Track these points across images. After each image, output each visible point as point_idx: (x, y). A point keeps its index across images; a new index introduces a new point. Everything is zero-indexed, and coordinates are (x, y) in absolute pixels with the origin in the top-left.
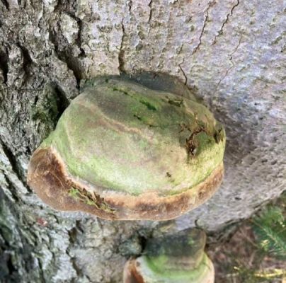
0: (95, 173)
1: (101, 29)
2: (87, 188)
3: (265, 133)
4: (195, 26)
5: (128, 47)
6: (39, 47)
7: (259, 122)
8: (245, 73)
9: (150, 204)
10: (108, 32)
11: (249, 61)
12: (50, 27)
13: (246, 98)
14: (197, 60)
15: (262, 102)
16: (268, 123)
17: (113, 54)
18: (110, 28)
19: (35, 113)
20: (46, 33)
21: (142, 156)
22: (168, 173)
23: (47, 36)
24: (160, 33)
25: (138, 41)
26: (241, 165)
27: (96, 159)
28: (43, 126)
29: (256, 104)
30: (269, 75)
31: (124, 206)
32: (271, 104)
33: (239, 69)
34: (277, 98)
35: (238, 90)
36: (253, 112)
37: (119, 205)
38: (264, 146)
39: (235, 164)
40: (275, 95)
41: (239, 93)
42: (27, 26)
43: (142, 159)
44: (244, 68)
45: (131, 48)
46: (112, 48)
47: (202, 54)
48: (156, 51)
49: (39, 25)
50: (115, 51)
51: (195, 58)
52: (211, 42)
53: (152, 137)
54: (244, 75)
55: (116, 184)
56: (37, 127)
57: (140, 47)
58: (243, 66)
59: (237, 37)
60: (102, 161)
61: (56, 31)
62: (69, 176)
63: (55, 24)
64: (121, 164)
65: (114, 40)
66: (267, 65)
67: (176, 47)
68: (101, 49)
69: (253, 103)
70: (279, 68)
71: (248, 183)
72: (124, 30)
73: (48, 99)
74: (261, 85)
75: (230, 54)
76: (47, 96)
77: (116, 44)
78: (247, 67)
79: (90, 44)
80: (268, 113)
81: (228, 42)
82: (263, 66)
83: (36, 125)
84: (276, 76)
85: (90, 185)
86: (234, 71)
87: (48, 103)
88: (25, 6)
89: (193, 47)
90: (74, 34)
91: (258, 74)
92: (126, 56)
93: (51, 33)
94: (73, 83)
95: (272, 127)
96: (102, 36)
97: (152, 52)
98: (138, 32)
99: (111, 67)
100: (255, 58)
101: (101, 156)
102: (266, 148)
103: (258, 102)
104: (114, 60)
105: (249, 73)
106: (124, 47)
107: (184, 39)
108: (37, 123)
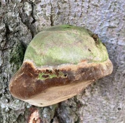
0: (51, 58)
1: (42, 6)
2: (48, 69)
3: (120, 56)
4: (79, 3)
5: (54, 13)
6: (14, 22)
7: (115, 50)
8: (102, 26)
9: (85, 67)
10: (45, 7)
11: (102, 20)
12: (19, 11)
13: (106, 39)
14: (82, 21)
15: (113, 39)
16: (119, 50)
17: (48, 17)
18: (46, 5)
19: (11, 57)
20: (17, 14)
21: (74, 40)
22: (89, 49)
23: (18, 15)
24: (66, 6)
25: (58, 11)
26: (115, 82)
27: (51, 49)
28: (16, 66)
29: (111, 41)
30: (112, 24)
31: (72, 70)
32: (117, 39)
33: (100, 25)
34: (119, 35)
35: (102, 36)
36: (111, 46)
37: (68, 70)
38: (122, 65)
39: (112, 81)
40: (118, 34)
41: (103, 37)
42: (9, 13)
43: (75, 41)
44: (101, 23)
45: (55, 14)
46: (47, 15)
47: (83, 18)
48: (65, 15)
49: (14, 11)
50: (48, 16)
51: (81, 20)
52: (86, 11)
53: (77, 32)
54: (102, 27)
55: (64, 60)
56: (12, 68)
57: (59, 13)
58: (101, 22)
59: (95, 8)
60: (54, 49)
61: (22, 12)
62: (37, 68)
63: (21, 9)
64: (65, 47)
65: (48, 11)
66: (110, 19)
67: (73, 14)
68: (43, 16)
69: (110, 41)
70: (115, 20)
71: (121, 95)
72: (51, 5)
73: (19, 47)
74: (111, 30)
75: (94, 17)
76: (18, 45)
77: (49, 13)
78: (102, 23)
79: (37, 15)
80: (117, 44)
81: (92, 11)
82: (108, 20)
83: (11, 66)
84: (115, 24)
85: (50, 66)
86: (98, 26)
87: (18, 50)
88: (8, 2)
89: (79, 14)
90: (30, 11)
91: (108, 25)
92: (53, 18)
93: (19, 13)
94: (30, 37)
95: (122, 52)
96: (42, 10)
97: (64, 16)
98: (57, 5)
99: (47, 25)
100: (104, 17)
101: (53, 46)
102: (123, 66)
103: (112, 39)
104: (48, 21)
105: (104, 26)
106: (52, 14)
107: (76, 10)
108: (12, 65)
